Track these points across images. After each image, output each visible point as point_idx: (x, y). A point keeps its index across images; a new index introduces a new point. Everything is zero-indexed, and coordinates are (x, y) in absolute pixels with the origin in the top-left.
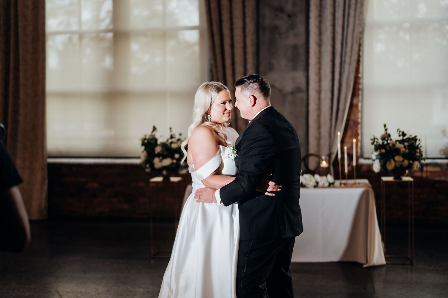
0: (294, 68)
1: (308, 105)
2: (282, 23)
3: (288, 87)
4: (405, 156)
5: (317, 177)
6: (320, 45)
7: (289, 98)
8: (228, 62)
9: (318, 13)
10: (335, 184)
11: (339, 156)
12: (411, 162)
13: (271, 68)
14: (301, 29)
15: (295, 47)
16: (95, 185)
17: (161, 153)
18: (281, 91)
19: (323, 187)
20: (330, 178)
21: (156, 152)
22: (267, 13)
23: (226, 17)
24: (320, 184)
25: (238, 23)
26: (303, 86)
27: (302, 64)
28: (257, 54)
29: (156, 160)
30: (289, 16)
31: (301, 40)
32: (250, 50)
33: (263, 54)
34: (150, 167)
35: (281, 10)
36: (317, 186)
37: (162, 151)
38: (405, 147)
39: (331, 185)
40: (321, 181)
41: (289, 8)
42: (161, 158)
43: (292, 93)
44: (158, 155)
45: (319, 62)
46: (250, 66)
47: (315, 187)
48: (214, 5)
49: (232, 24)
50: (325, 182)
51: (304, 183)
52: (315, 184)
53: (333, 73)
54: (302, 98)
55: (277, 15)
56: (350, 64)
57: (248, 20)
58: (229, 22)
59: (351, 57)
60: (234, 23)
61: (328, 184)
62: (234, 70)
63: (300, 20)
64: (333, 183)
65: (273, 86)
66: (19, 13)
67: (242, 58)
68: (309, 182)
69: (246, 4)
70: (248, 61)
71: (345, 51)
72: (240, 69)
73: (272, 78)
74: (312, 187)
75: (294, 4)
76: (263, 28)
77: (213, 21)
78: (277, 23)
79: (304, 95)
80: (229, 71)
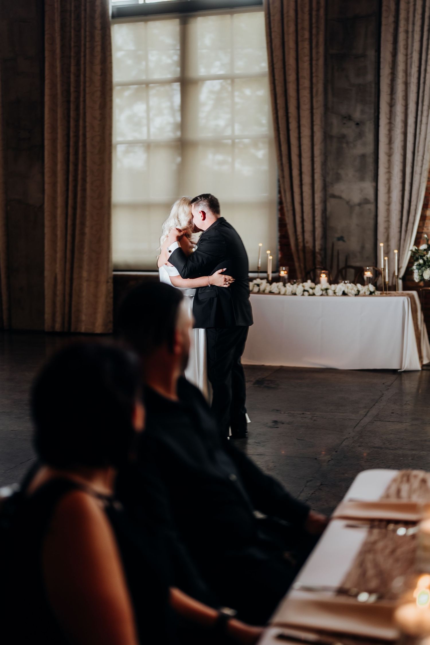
0: (362, 179)
1: (376, 216)
2: (350, 131)
3: (356, 198)
5: (359, 286)
6: (390, 155)
7: (357, 208)
8: (295, 173)
9: (388, 121)
10: (376, 293)
11: (382, 267)
13: (338, 178)
14: (370, 137)
15: (363, 156)
18: (348, 203)
19: (364, 295)
20: (371, 288)
22: (335, 121)
23: (293, 125)
24: (361, 292)
25: (306, 131)
26: (371, 197)
27: (370, 174)
28: (324, 164)
30: (357, 124)
31: (369, 149)
32: (318, 160)
33: (331, 164)
35: (349, 118)
36: (358, 294)
39: (371, 293)
40: (362, 290)
41: (357, 115)
43: (360, 205)
45: (389, 172)
46: (317, 176)
47: (356, 295)
48: (281, 113)
49: (299, 133)
50: (366, 291)
51: (346, 292)
52: (356, 292)
53: (403, 183)
54: (370, 209)
55: (344, 124)
56: (421, 174)
57: (316, 128)
58: (296, 131)
59: (422, 167)
60: (302, 131)
61: (369, 293)
62: (301, 180)
63: (369, 127)
64: (374, 292)
65: (340, 198)
66: (87, 124)
67: (310, 168)
68: (350, 291)
69: (315, 111)
70: (315, 171)
71: (417, 161)
72: (307, 179)
73: (339, 189)
74: (353, 295)
75: (363, 112)
76: (331, 137)
77: (280, 129)
78: (345, 131)
79: (372, 207)
80: (296, 182)
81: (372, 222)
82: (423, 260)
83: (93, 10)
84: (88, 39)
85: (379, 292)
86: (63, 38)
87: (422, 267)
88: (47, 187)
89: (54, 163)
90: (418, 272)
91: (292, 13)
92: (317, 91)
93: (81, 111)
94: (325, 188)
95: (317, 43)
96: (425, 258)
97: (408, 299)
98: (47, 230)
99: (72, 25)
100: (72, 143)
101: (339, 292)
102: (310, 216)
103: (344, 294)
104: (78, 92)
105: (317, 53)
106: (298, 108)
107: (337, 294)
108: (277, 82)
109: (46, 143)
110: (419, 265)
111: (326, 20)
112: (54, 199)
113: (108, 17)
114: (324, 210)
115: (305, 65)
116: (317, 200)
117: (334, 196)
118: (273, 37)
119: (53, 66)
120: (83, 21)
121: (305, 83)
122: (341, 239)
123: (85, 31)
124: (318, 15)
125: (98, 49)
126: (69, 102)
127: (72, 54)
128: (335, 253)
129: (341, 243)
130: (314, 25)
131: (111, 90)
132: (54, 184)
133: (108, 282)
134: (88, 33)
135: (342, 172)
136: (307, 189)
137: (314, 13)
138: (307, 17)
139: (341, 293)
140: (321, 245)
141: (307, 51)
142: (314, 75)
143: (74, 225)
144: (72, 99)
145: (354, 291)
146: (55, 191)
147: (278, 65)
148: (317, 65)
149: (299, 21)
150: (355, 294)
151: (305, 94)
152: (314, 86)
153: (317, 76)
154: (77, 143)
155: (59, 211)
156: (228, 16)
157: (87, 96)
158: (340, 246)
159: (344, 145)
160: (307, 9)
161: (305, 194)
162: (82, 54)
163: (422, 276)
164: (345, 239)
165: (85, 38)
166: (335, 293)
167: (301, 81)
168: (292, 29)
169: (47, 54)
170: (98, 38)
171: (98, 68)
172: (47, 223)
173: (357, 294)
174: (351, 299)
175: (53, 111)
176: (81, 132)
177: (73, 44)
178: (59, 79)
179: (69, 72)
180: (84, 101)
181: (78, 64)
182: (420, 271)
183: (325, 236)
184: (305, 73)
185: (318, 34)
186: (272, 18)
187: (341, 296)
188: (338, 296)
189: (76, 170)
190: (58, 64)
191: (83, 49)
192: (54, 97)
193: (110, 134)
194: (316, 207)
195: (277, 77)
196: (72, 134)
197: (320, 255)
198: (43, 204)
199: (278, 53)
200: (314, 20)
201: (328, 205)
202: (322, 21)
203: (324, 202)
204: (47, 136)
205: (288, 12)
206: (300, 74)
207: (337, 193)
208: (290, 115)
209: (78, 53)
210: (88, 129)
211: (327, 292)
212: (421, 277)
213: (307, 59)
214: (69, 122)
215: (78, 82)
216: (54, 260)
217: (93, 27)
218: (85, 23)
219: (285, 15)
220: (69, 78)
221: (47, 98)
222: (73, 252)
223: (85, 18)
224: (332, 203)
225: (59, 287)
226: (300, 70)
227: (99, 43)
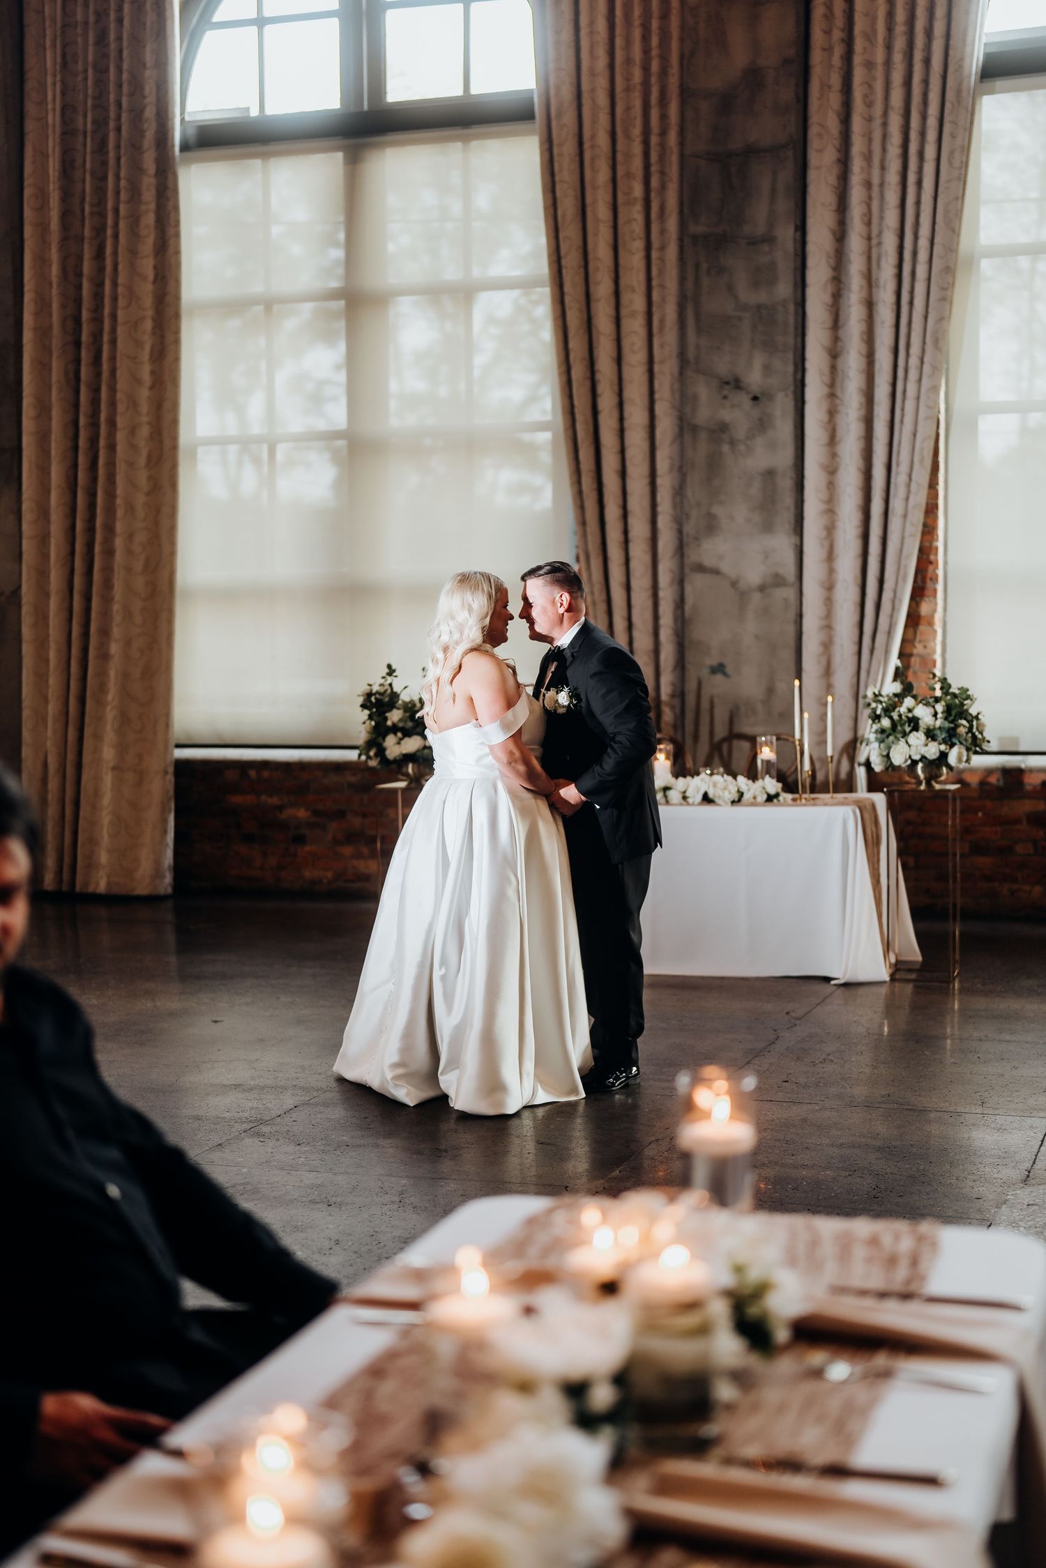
0: (768, 527)
1: (800, 616)
2: (738, 415)
3: (753, 574)
4: (930, 734)
5: (743, 781)
6: (831, 470)
7: (756, 598)
8: (612, 512)
9: (826, 390)
10: (781, 798)
11: (797, 736)
12: (943, 747)
13: (711, 526)
14: (784, 428)
15: (770, 474)
16: (302, 813)
17: (401, 725)
18: (734, 584)
19: (754, 803)
20: (771, 785)
21: (389, 723)
22: (703, 390)
23: (607, 401)
24: (747, 797)
25: (636, 416)
26: (789, 571)
27: (785, 517)
28: (679, 492)
29: (390, 741)
30: (755, 398)
31: (785, 458)
32: (665, 483)
33: (694, 492)
34: (376, 755)
35: (736, 384)
36: (738, 800)
37: (401, 720)
38: (935, 715)
39: (770, 798)
40: (749, 790)
41: (755, 378)
42: (399, 735)
43: (762, 588)
44: (394, 729)
45: (830, 509)
46: (664, 521)
47: (733, 802)
48: (578, 372)
49: (621, 419)
50: (757, 793)
51: (711, 795)
52: (735, 796)
53: (865, 537)
54: (786, 600)
55: (725, 397)
56: (905, 516)
57: (660, 408)
58: (615, 414)
59: (907, 499)
60: (626, 414)
61: (765, 797)
62: (626, 532)
63: (782, 407)
64: (777, 795)
65: (716, 572)
66: (119, 396)
67: (646, 502)
68: (721, 793)
69: (656, 368)
70: (659, 509)
71: (896, 484)
72: (639, 528)
73: (712, 550)
74: (726, 803)
75: (767, 369)
76: (695, 429)
77: (576, 410)
78: (726, 415)
79: (790, 593)
80: (614, 535)
81: (791, 630)
82: (891, 718)
83: (137, 130)
84: (123, 196)
85: (789, 796)
86: (66, 196)
87: (888, 737)
88: (26, 544)
89: (44, 488)
90: (879, 747)
91: (603, 140)
92: (662, 321)
93: (105, 366)
94: (680, 550)
95: (662, 208)
96: (895, 715)
97: (855, 813)
98: (27, 649)
99: (88, 165)
100: (82, 442)
101: (694, 797)
102: (648, 615)
103: (707, 799)
104: (97, 319)
105: (663, 231)
106: (619, 360)
107: (690, 800)
108: (567, 299)
109: (27, 441)
110: (883, 731)
111: (682, 156)
112: (42, 574)
113: (173, 146)
114: (680, 603)
115: (634, 260)
116: (664, 579)
117: (701, 568)
118: (558, 194)
119: (42, 261)
120: (112, 154)
121: (635, 302)
122: (719, 669)
123: (118, 178)
124: (663, 146)
125: (149, 219)
126: (77, 344)
127: (87, 232)
128: (705, 705)
129: (719, 678)
130: (654, 168)
131: (177, 316)
132: (44, 539)
133: (166, 773)
134: (123, 183)
135: (718, 510)
136: (639, 552)
137: (654, 140)
138: (637, 148)
139: (699, 798)
140: (673, 684)
141: (638, 227)
142: (654, 283)
143: (86, 635)
144: (85, 337)
145: (730, 793)
146: (45, 556)
147: (571, 261)
148: (662, 259)
149: (620, 157)
150: (732, 800)
151: (634, 328)
152: (654, 309)
153: (662, 286)
154: (94, 441)
155: (54, 604)
156: (459, 144)
157: (120, 330)
158: (717, 686)
159: (726, 448)
160: (637, 131)
161: (634, 564)
162: (109, 232)
163: (888, 756)
164: (729, 670)
165: (118, 193)
166: (685, 798)
167: (625, 297)
168: (603, 175)
169: (28, 231)
170: (149, 195)
171: (147, 266)
172: (26, 632)
173: (736, 799)
174: (722, 812)
175: (43, 366)
176: (103, 416)
177: (87, 209)
178: (55, 291)
179: (80, 275)
180: (113, 342)
181: (99, 255)
182: (882, 745)
183: (681, 665)
184: (634, 278)
185: (663, 187)
186: (556, 151)
187: (700, 804)
188: (693, 804)
189: (92, 506)
190: (54, 255)
191: (110, 221)
192: (43, 332)
193: (175, 422)
194: (661, 594)
195: (567, 288)
196: (82, 421)
197: (672, 708)
198: (19, 587)
199: (570, 232)
200: (654, 157)
201: (688, 589)
202: (674, 159)
203: (680, 582)
204: (28, 424)
205: (593, 137)
206: (623, 282)
207: (708, 562)
208: (598, 376)
209: (100, 231)
210: (121, 408)
211: (666, 796)
212: (885, 759)
213: (639, 245)
214: (77, 392)
215: (98, 296)
216: (41, 718)
217: (137, 168)
218: (118, 159)
219: (586, 146)
220: (80, 287)
221: (27, 336)
222: (82, 701)
223: (118, 147)
224: (696, 584)
225: (53, 784)
226: (621, 272)
227: (152, 206)
